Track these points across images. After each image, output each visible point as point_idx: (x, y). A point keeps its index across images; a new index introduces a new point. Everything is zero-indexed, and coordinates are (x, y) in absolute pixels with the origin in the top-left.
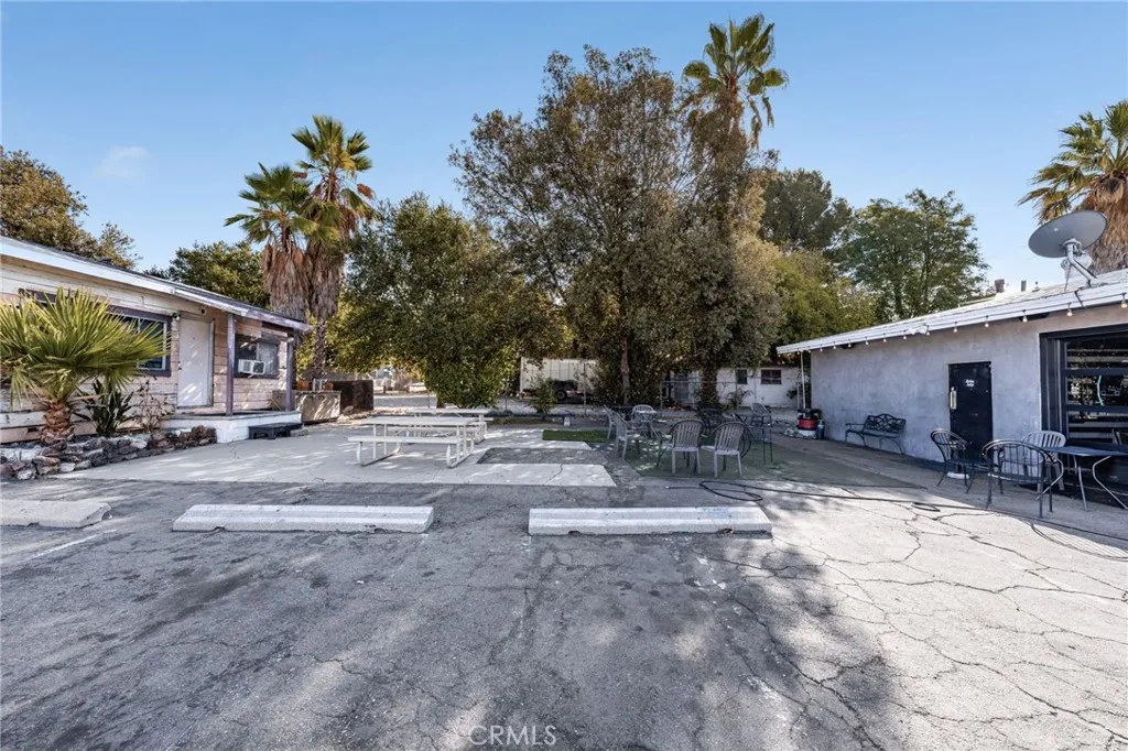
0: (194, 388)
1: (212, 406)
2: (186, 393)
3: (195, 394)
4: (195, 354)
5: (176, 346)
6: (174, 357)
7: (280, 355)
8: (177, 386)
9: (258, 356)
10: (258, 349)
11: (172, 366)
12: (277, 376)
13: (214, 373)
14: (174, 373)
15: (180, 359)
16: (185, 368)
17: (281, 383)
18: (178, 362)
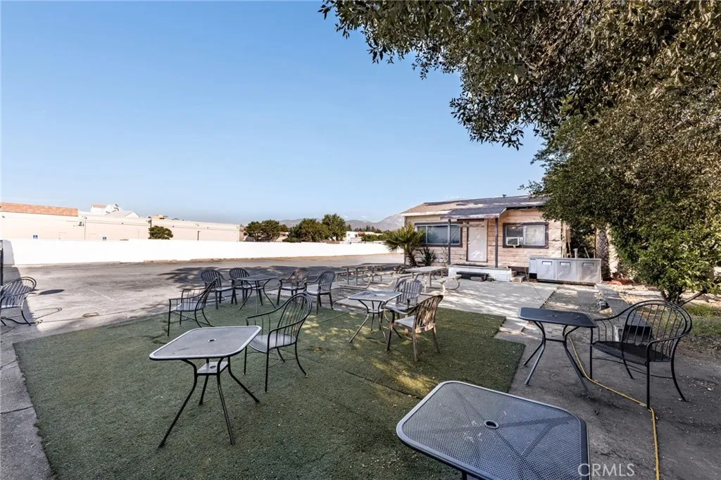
0: (479, 253)
1: (487, 262)
2: (474, 255)
3: (479, 255)
4: (478, 237)
5: (464, 234)
6: (464, 239)
7: (550, 232)
8: (467, 251)
9: (524, 234)
10: (524, 230)
11: (463, 242)
12: (546, 246)
13: (488, 246)
14: (465, 246)
15: (469, 239)
16: (472, 243)
17: (553, 251)
18: (468, 241)
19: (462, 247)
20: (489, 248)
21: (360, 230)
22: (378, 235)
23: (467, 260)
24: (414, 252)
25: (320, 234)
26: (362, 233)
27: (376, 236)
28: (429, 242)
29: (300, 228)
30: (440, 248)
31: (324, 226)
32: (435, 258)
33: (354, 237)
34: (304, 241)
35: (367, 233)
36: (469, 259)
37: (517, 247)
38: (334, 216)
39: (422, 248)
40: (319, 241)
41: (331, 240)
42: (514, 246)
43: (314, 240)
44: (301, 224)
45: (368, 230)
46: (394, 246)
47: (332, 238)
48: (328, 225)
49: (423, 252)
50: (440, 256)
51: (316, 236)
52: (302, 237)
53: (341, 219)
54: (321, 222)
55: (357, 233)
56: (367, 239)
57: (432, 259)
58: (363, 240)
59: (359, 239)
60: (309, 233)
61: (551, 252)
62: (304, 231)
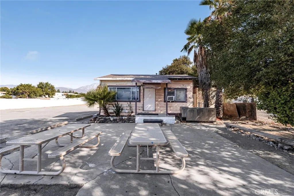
0: (150, 105)
1: (155, 111)
2: (147, 107)
3: (150, 107)
4: (150, 96)
5: (142, 94)
6: (142, 97)
7: (188, 93)
8: (143, 104)
9: (175, 94)
10: (175, 92)
11: (141, 99)
12: (185, 101)
13: (156, 101)
14: (142, 101)
15: (144, 97)
16: (146, 100)
17: (189, 104)
18: (144, 98)
19: (140, 102)
20: (157, 102)
21: (66, 92)
22: (76, 95)
23: (143, 110)
24: (107, 106)
25: (35, 93)
26: (66, 94)
27: (75, 95)
28: (118, 98)
29: (18, 89)
30: (126, 103)
31: (39, 89)
32: (122, 109)
33: (61, 96)
34: (20, 97)
35: (69, 94)
36: (144, 110)
37: (172, 102)
38: (47, 84)
39: (114, 103)
40: (34, 98)
41: (44, 97)
42: (171, 101)
43: (30, 97)
44: (18, 87)
45: (70, 92)
46: (91, 102)
47: (45, 96)
48: (42, 88)
49: (115, 106)
50: (125, 108)
51: (32, 95)
52: (19, 95)
53: (51, 86)
54: (37, 86)
55: (63, 94)
56: (69, 97)
57: (121, 110)
58: (67, 98)
59: (64, 97)
60: (26, 92)
61: (188, 104)
62: (21, 91)
